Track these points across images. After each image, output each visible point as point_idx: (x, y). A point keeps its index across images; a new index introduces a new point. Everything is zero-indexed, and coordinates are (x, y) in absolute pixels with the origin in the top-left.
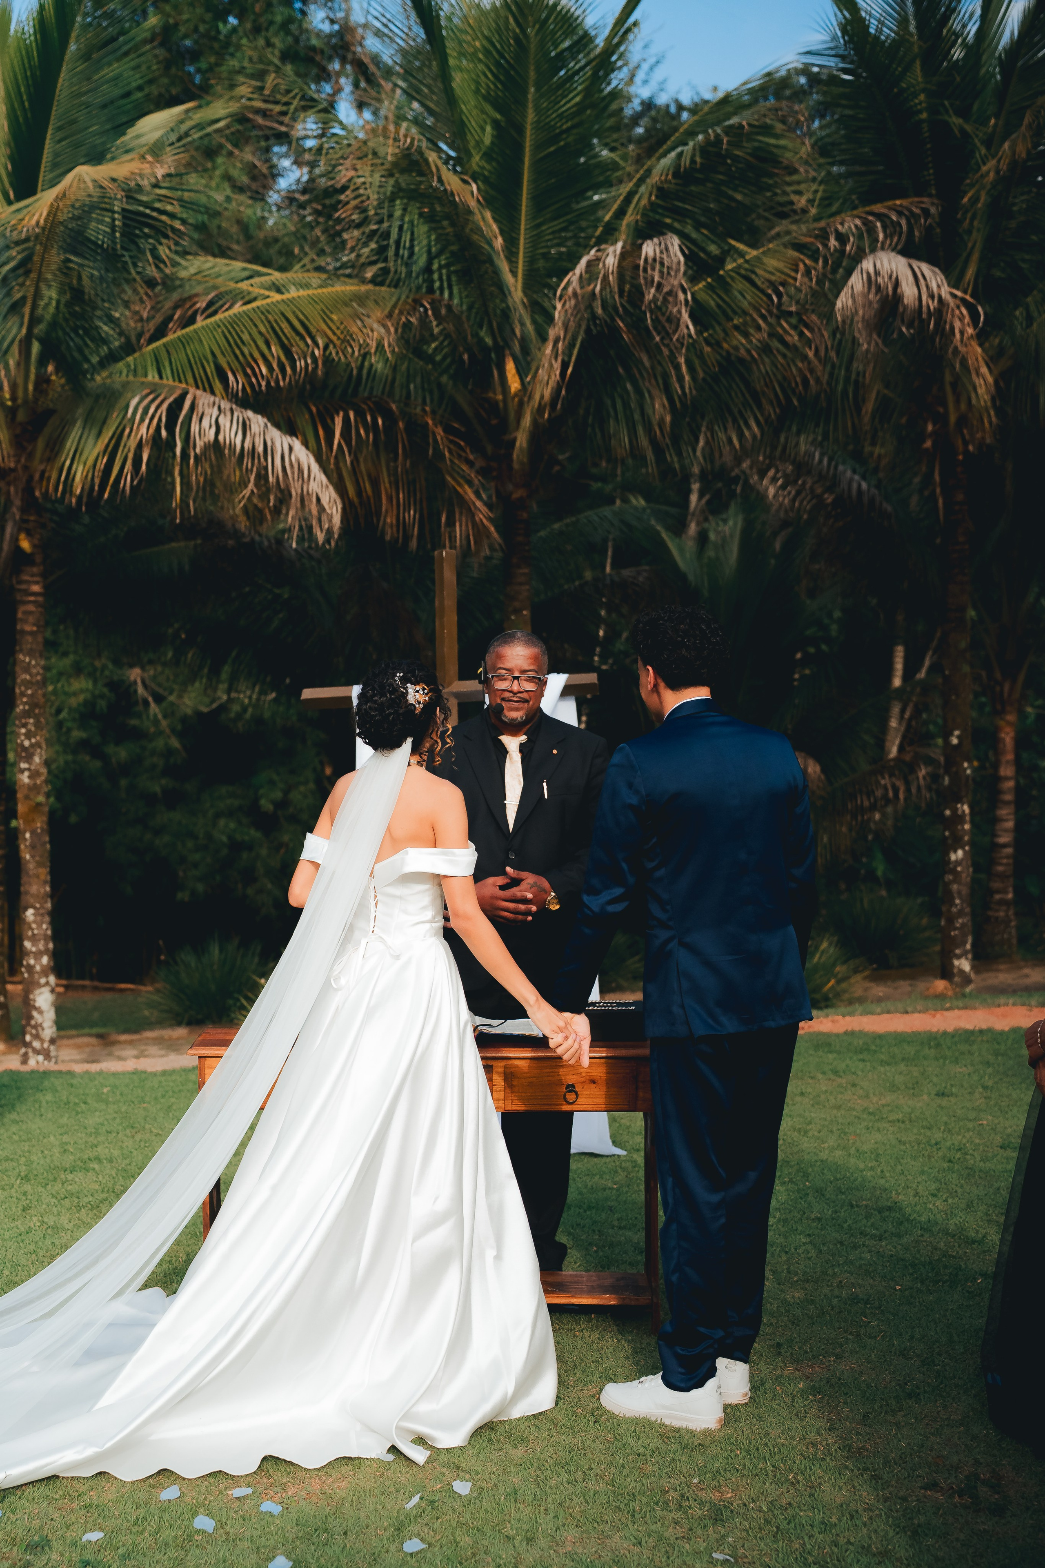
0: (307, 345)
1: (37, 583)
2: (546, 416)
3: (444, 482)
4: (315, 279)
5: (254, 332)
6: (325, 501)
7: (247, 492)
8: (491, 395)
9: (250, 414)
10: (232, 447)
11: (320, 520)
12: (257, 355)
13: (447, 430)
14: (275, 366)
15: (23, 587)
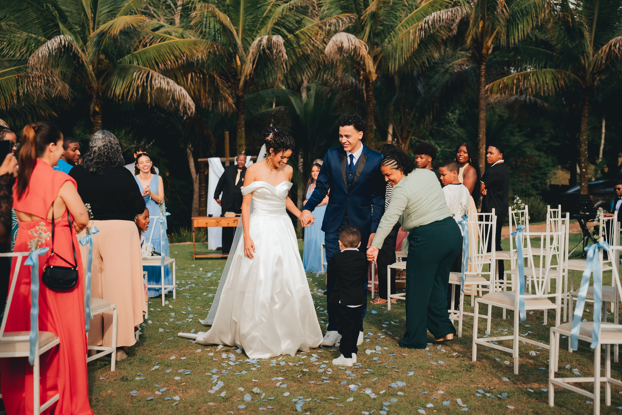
0: (182, 57)
1: (100, 120)
2: (248, 78)
3: (219, 92)
4: (181, 30)
5: (166, 51)
6: (191, 104)
7: (169, 101)
8: (232, 66)
9: (169, 80)
10: (165, 89)
11: (189, 109)
12: (167, 58)
13: (220, 77)
14: (172, 62)
15: (96, 121)
